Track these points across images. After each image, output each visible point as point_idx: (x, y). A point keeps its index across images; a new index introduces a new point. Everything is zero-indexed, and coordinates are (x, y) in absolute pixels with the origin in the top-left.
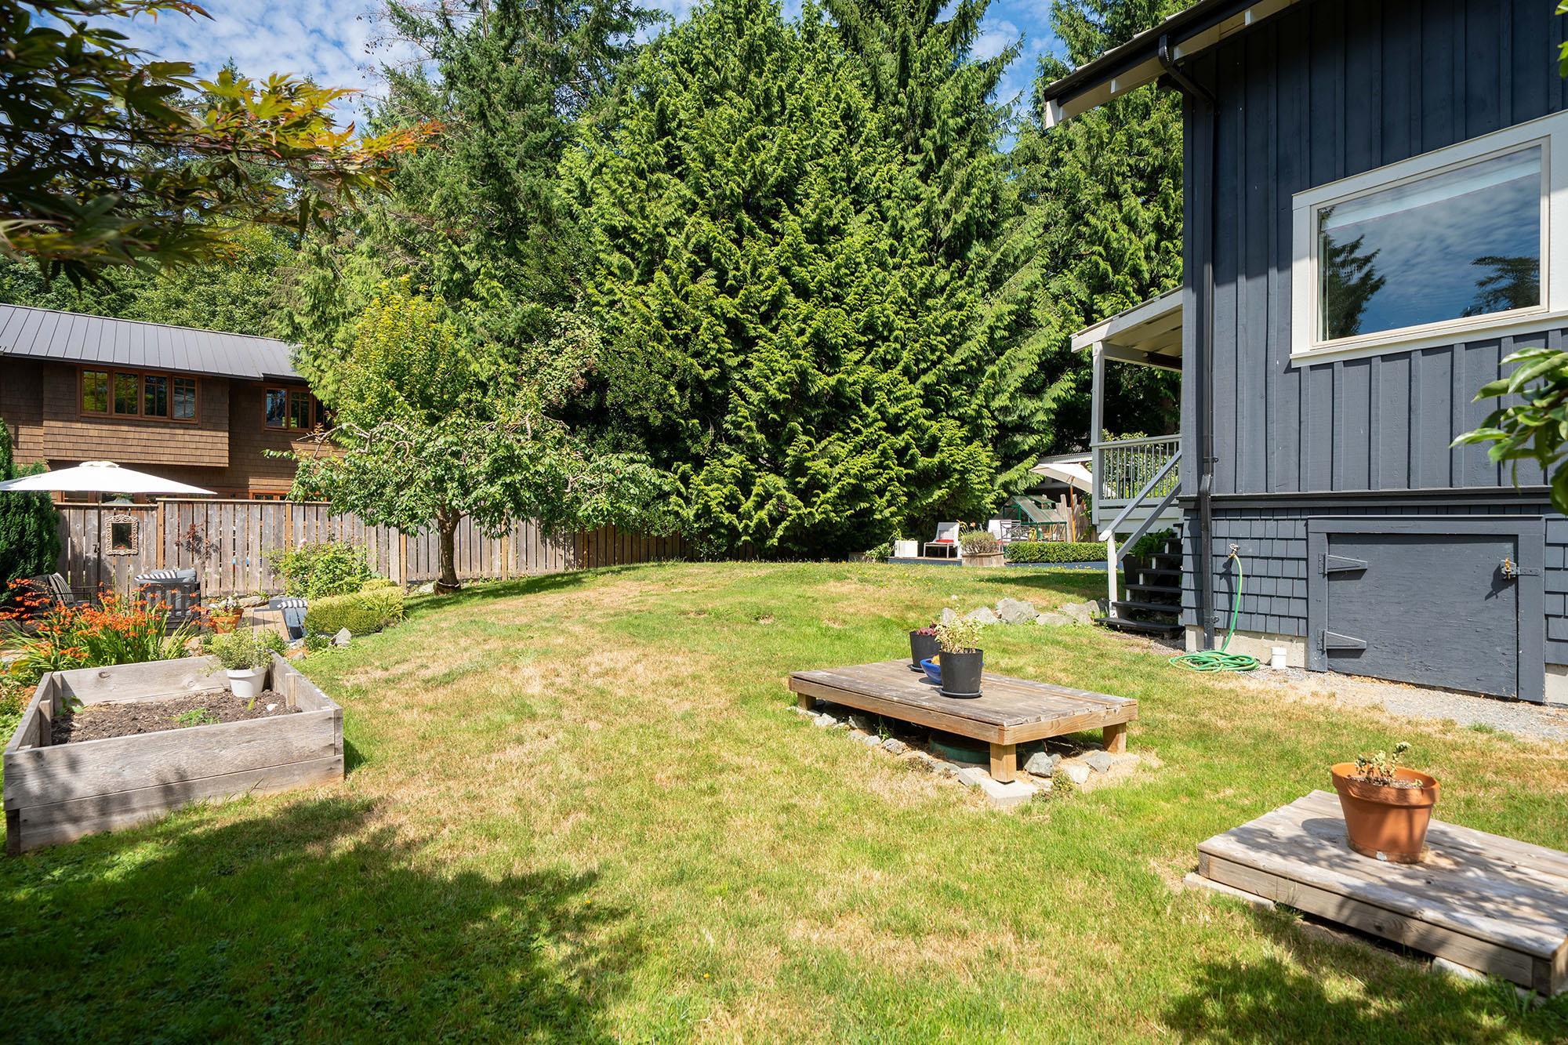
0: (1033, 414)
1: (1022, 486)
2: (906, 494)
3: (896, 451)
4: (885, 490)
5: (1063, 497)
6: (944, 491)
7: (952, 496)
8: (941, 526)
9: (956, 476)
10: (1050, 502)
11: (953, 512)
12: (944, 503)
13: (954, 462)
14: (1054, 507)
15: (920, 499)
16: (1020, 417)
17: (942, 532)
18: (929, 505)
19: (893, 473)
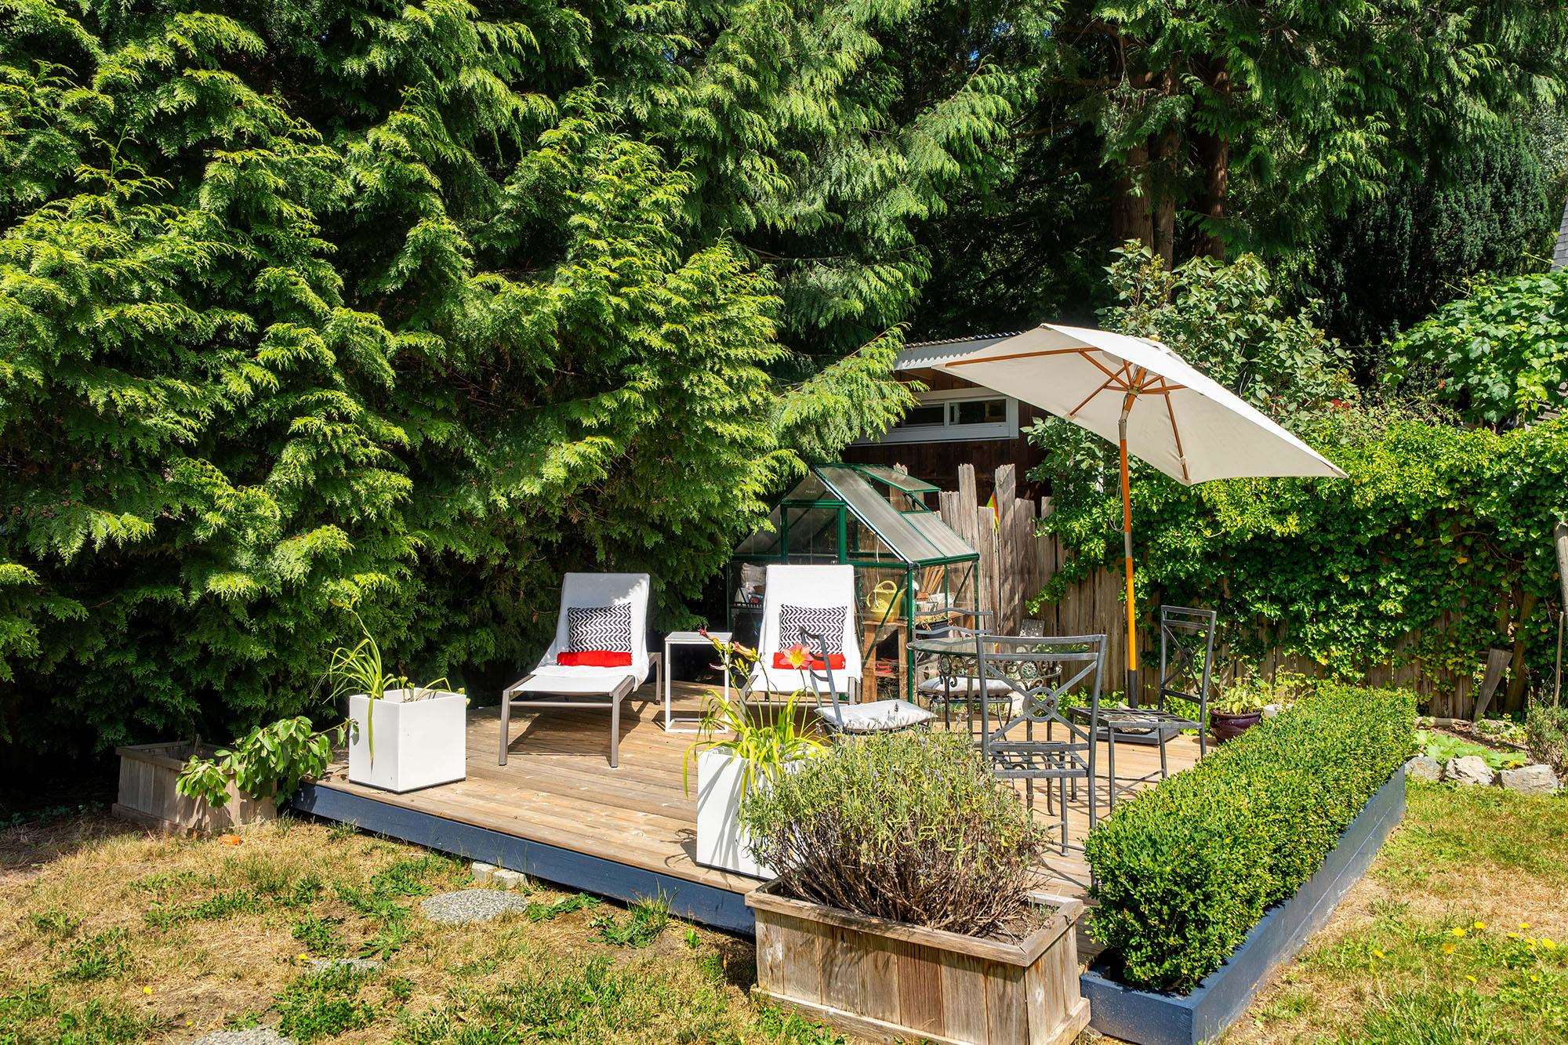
0: (874, 195)
1: (840, 436)
2: (399, 457)
3: (332, 223)
4: (275, 434)
5: (967, 473)
6: (590, 447)
7: (619, 467)
8: (577, 587)
9: (648, 379)
10: (920, 488)
11: (620, 529)
12: (589, 495)
13: (637, 315)
14: (932, 503)
15: (483, 481)
16: (833, 203)
17: (579, 615)
18: (521, 506)
19: (315, 342)
